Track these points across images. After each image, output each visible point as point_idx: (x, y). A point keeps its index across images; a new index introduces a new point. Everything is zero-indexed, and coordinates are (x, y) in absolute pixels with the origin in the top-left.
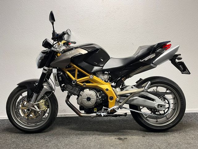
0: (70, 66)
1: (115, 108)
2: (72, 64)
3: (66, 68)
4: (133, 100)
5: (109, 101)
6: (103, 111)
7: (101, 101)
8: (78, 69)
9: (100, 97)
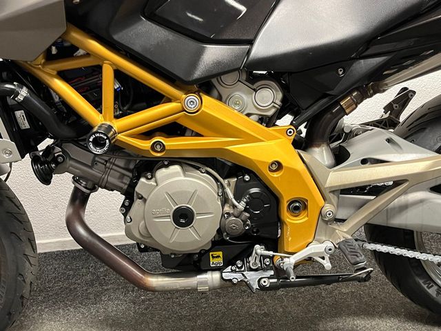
0: (66, 51)
1: (316, 254)
2: (77, 37)
3: (49, 58)
4: (404, 208)
5: (287, 217)
6: (255, 264)
7: (244, 222)
8: (113, 64)
9: (241, 206)
